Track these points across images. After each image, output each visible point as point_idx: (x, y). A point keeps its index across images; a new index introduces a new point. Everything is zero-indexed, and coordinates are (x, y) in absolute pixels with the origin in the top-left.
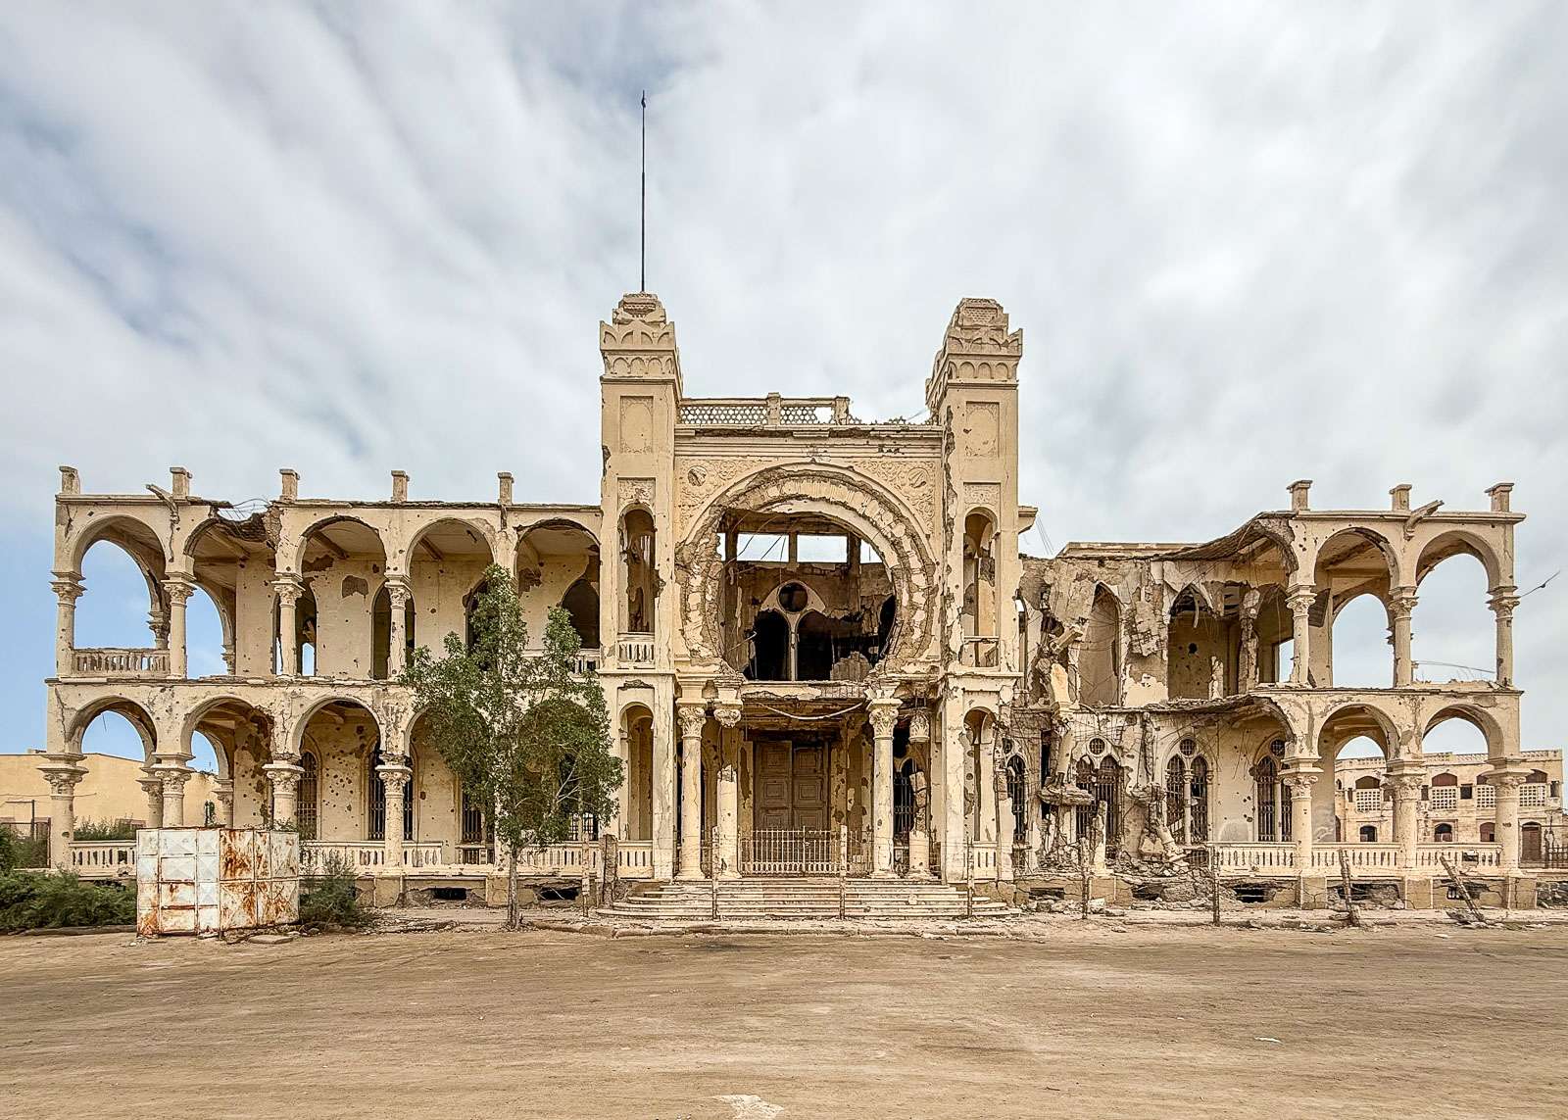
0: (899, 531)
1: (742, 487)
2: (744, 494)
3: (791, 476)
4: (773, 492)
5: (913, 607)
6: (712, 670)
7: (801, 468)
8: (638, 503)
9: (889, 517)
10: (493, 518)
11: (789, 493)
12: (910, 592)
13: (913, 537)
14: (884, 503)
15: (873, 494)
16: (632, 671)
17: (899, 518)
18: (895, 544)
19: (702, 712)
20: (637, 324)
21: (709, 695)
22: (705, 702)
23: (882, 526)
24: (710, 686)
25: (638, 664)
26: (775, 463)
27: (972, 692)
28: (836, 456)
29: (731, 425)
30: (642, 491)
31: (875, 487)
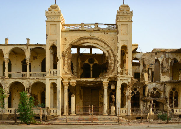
0: (108, 49)
1: (76, 41)
2: (76, 42)
3: (86, 39)
4: (82, 42)
5: (111, 63)
6: (70, 76)
7: (88, 37)
8: (53, 44)
9: (106, 46)
10: (25, 47)
11: (85, 42)
12: (111, 60)
13: (111, 50)
14: (105, 44)
15: (103, 42)
16: (52, 76)
17: (108, 46)
18: (108, 51)
19: (68, 84)
20: (53, 11)
21: (69, 81)
22: (68, 82)
23: (105, 48)
24: (69, 79)
25: (54, 75)
26: (82, 36)
27: (123, 80)
28: (95, 35)
29: (74, 29)
30: (54, 42)
31: (103, 41)
